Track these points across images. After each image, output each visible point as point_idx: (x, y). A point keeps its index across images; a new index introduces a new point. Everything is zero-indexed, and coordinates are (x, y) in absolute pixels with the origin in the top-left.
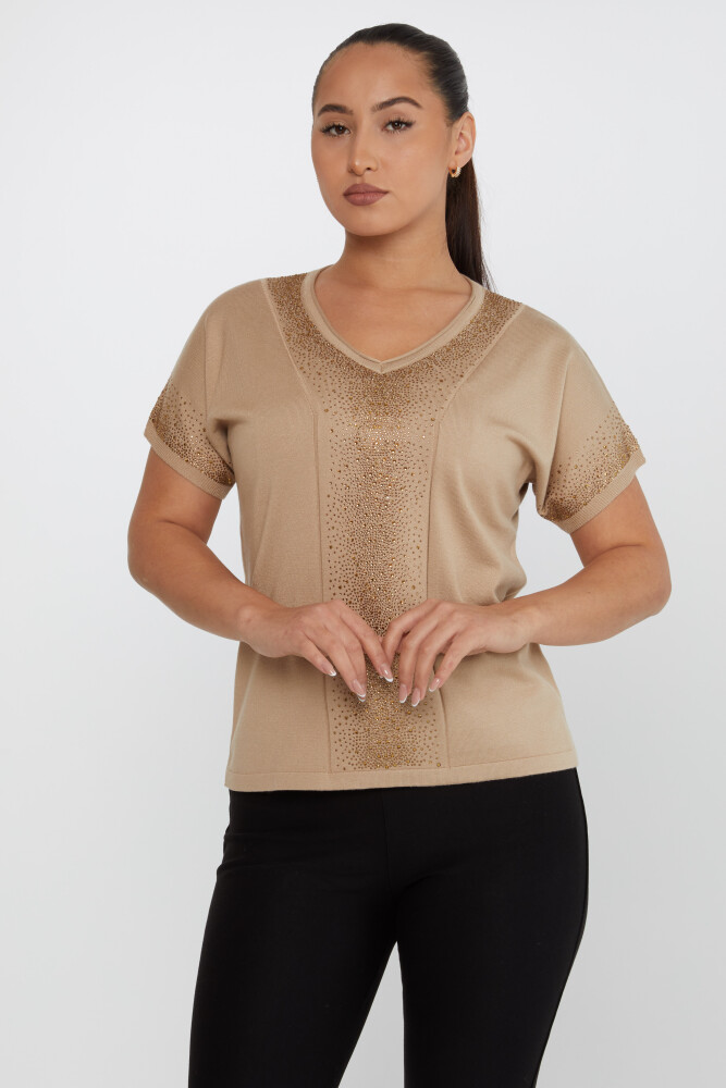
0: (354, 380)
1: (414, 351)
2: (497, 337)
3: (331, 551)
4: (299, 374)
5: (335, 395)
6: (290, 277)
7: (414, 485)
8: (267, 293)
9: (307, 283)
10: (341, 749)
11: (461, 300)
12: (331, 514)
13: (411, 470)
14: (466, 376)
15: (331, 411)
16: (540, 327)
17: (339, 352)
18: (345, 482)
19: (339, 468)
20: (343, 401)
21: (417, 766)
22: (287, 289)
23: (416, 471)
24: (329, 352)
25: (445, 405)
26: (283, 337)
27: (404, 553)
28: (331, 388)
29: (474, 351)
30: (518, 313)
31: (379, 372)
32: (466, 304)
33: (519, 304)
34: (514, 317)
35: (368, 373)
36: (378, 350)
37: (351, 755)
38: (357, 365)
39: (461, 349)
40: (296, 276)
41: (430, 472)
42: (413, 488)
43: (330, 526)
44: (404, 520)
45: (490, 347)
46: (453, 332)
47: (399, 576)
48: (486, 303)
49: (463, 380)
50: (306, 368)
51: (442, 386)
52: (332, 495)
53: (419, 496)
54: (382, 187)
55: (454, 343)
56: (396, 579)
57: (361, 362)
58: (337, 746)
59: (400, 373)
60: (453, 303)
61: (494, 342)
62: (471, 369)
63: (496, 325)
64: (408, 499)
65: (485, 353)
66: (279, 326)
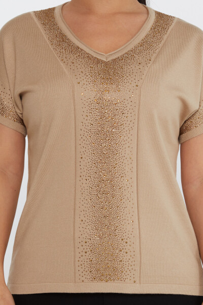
0: (92, 66)
1: (122, 47)
2: (166, 36)
3: (81, 160)
4: (62, 64)
5: (83, 75)
6: (46, 10)
7: (129, 122)
8: (36, 19)
9: (57, 12)
10: (82, 270)
11: (143, 17)
12: (82, 140)
13: (126, 115)
14: (152, 59)
15: (81, 83)
17: (82, 50)
18: (90, 122)
19: (86, 114)
20: (88, 77)
21: (123, 282)
22: (47, 15)
23: (129, 115)
25: (143, 77)
26: (49, 43)
27: (122, 161)
28: (80, 70)
29: (154, 45)
30: (174, 22)
31: (105, 60)
32: (146, 19)
33: (174, 17)
34: (173, 24)
35: (98, 61)
36: (102, 47)
37: (87, 273)
38: (93, 57)
39: (146, 45)
40: (50, 9)
41: (137, 115)
42: (127, 125)
43: (81, 146)
44: (123, 142)
45: (163, 42)
46: (142, 35)
47: (119, 174)
48: (157, 18)
49: (151, 62)
50: (65, 60)
51: (141, 66)
52: (83, 129)
53: (131, 129)
55: (144, 41)
56: (118, 176)
57: (95, 55)
58: (79, 268)
59: (114, 60)
60: (140, 19)
61: (165, 39)
62: (155, 55)
63: (165, 29)
64: (125, 130)
65: (161, 45)
66: (46, 37)
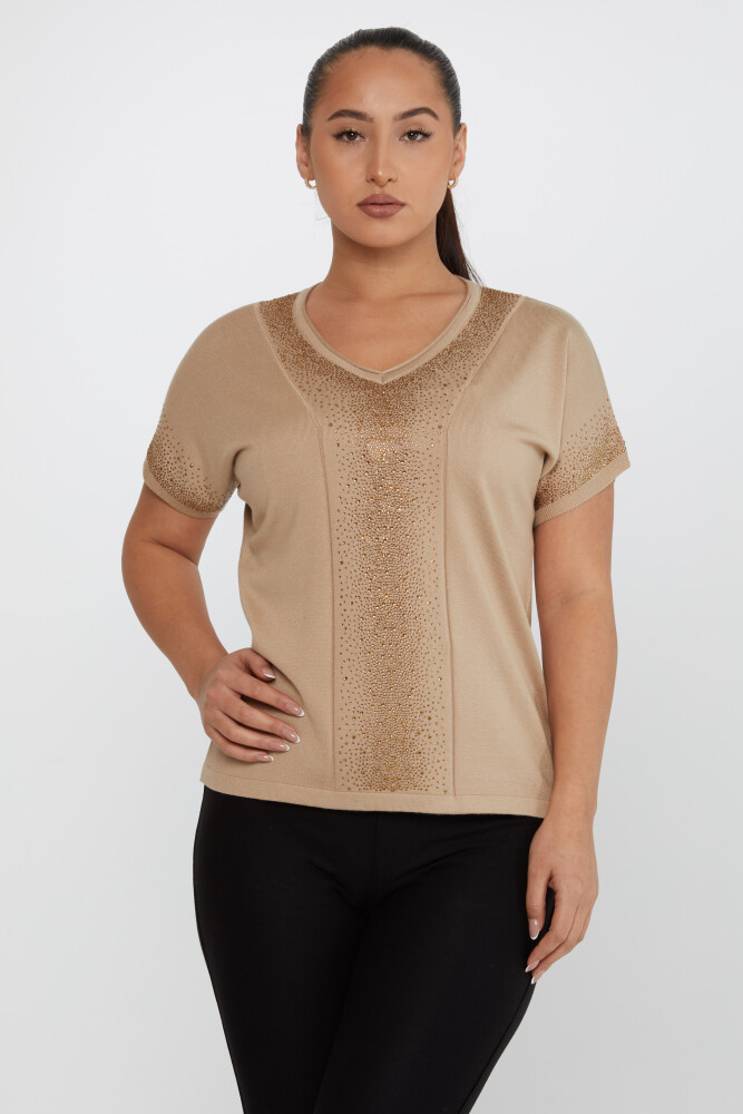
0: (356, 393)
1: (413, 358)
2: (499, 333)
3: (341, 567)
4: (299, 392)
5: (339, 409)
6: (281, 299)
7: (427, 494)
8: (260, 318)
9: (299, 302)
10: (347, 769)
11: (457, 301)
12: (341, 530)
13: (422, 481)
14: (470, 379)
15: (336, 425)
16: (543, 317)
17: (338, 368)
18: (355, 495)
19: (348, 482)
20: (347, 414)
21: (423, 791)
22: (279, 310)
23: (428, 481)
24: (325, 367)
25: (452, 410)
26: (277, 358)
27: (418, 566)
28: (333, 402)
29: (475, 351)
30: (517, 305)
31: (380, 382)
32: (462, 304)
33: (518, 296)
34: (514, 310)
35: (368, 385)
36: (375, 360)
37: (355, 776)
38: (358, 377)
39: (461, 349)
40: (289, 297)
41: (442, 481)
42: (425, 499)
43: (340, 541)
44: (417, 532)
45: (492, 344)
46: (453, 334)
47: (414, 590)
48: (483, 300)
49: (468, 382)
50: (305, 386)
51: (447, 390)
52: (343, 509)
53: (432, 507)
54: (401, 199)
55: (454, 345)
56: (411, 594)
57: (362, 375)
58: (342, 766)
59: (403, 382)
60: (449, 304)
61: (495, 339)
62: (475, 370)
63: (496, 320)
64: (421, 510)
65: (487, 351)
66: (273, 349)
